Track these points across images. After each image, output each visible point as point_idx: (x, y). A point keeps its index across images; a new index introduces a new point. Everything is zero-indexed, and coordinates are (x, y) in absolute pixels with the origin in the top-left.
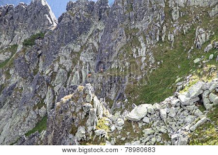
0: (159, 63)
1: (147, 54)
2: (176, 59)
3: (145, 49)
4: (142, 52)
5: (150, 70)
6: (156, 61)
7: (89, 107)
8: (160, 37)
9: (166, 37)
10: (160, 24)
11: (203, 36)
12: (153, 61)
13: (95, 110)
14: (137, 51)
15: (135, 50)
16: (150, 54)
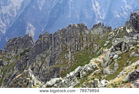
0: (76, 61)
1: (71, 56)
2: (84, 59)
3: (70, 54)
4: (69, 56)
5: (72, 64)
6: (75, 60)
7: (29, 80)
8: (78, 48)
9: (80, 48)
10: (77, 43)
11: (96, 48)
12: (74, 60)
13: (32, 81)
14: (67, 55)
15: (66, 55)
16: (73, 56)
